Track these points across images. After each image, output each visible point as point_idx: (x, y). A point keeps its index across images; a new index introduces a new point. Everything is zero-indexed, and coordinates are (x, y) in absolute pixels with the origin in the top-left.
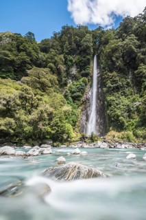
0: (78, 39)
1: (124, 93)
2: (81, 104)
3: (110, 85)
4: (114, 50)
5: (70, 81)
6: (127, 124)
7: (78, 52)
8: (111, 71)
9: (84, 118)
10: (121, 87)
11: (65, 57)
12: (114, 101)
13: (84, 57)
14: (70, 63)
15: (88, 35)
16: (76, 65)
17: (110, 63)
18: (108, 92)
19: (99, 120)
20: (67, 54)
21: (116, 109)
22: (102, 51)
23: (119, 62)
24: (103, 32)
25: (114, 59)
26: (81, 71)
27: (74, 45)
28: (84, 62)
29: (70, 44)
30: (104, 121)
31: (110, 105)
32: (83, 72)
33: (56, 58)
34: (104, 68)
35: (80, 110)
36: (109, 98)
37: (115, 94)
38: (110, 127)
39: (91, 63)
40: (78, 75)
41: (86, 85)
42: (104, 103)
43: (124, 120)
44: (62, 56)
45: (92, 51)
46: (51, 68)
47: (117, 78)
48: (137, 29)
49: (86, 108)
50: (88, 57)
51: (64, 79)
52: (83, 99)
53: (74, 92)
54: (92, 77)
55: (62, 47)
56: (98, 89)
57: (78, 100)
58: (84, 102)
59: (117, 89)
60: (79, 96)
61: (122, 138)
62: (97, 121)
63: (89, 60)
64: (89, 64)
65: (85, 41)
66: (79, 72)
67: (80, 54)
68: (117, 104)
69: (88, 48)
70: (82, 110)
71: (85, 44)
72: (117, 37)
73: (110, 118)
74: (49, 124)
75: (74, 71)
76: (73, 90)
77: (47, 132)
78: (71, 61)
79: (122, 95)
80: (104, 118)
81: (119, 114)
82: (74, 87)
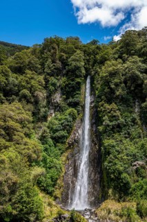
0: (65, 56)
1: (129, 134)
2: (67, 149)
3: (108, 122)
4: (113, 74)
5: (52, 111)
6: (133, 186)
7: (64, 72)
8: (109, 102)
9: (71, 171)
10: (125, 126)
11: (45, 79)
12: (113, 146)
13: (73, 80)
14: (52, 88)
15: (78, 51)
16: (62, 89)
17: (107, 90)
18: (105, 132)
19: (93, 176)
20: (48, 74)
21: (116, 161)
22: (97, 72)
23: (120, 90)
24: (98, 48)
25: (113, 86)
26: (67, 98)
27: (59, 64)
28: (73, 87)
29: (53, 62)
30: (101, 178)
31: (109, 153)
32: (71, 100)
33: (33, 82)
34: (99, 97)
35: (64, 158)
36: (107, 142)
37: (116, 135)
38: (109, 188)
39: (83, 87)
40: (63, 104)
41: (74, 119)
42: (100, 149)
43: (129, 180)
44: (41, 78)
45: (84, 71)
46: (25, 97)
47: (118, 113)
48: (142, 48)
49: (73, 156)
50: (78, 80)
51: (43, 110)
52: (69, 140)
53: (57, 131)
54: (83, 107)
55: (43, 64)
56: (92, 125)
57: (62, 143)
58: (71, 146)
59: (119, 128)
60: (63, 137)
61: (121, 216)
62: (89, 177)
63: (79, 84)
64: (79, 89)
65: (74, 60)
66: (65, 100)
67: (66, 75)
68: (119, 152)
69: (78, 68)
70: (68, 159)
71: (74, 63)
72: (116, 56)
73: (108, 173)
74: (10, 200)
75: (58, 98)
76: (55, 127)
77: (7, 213)
78: (54, 85)
79: (126, 138)
80: (101, 173)
81: (121, 168)
82: (57, 122)
